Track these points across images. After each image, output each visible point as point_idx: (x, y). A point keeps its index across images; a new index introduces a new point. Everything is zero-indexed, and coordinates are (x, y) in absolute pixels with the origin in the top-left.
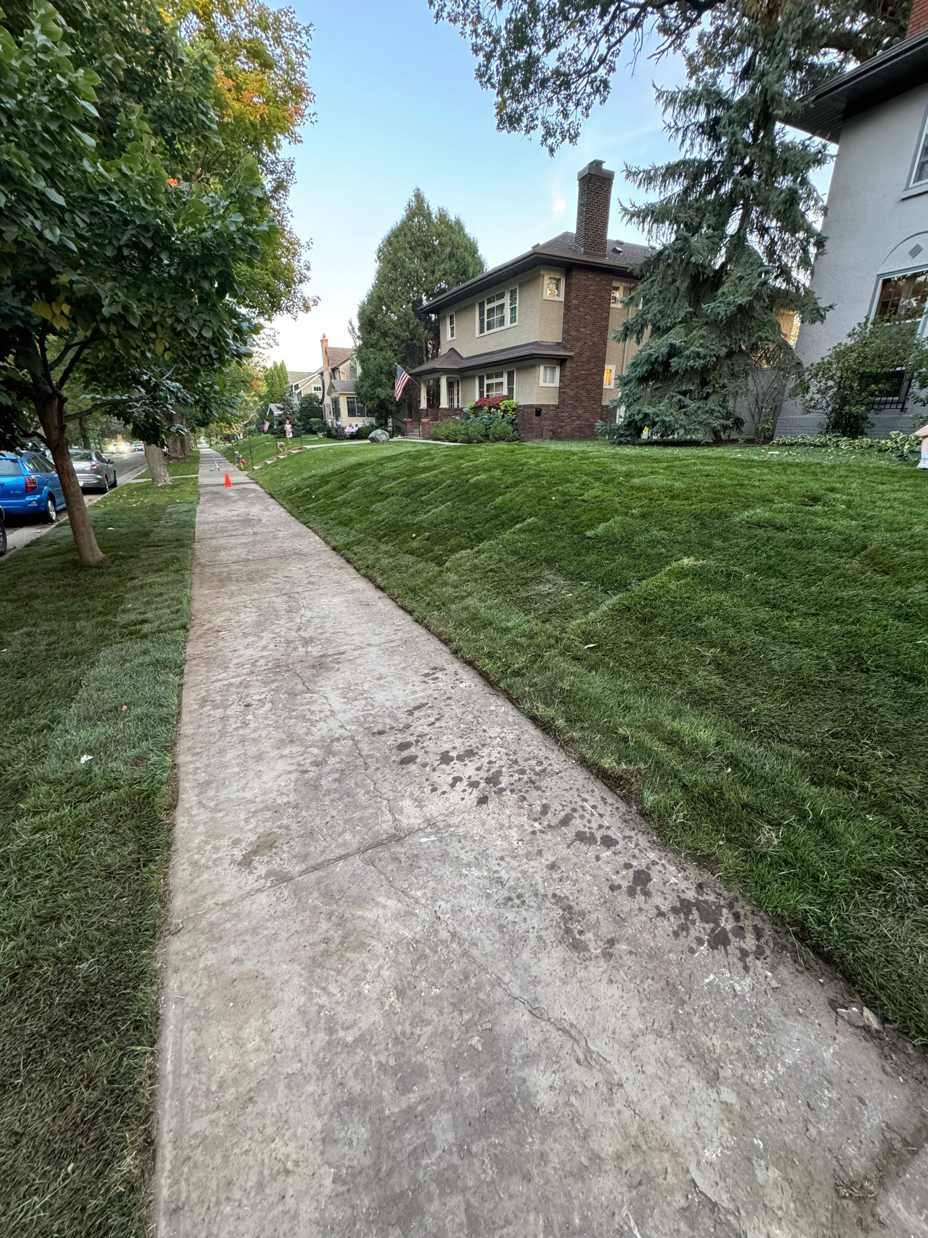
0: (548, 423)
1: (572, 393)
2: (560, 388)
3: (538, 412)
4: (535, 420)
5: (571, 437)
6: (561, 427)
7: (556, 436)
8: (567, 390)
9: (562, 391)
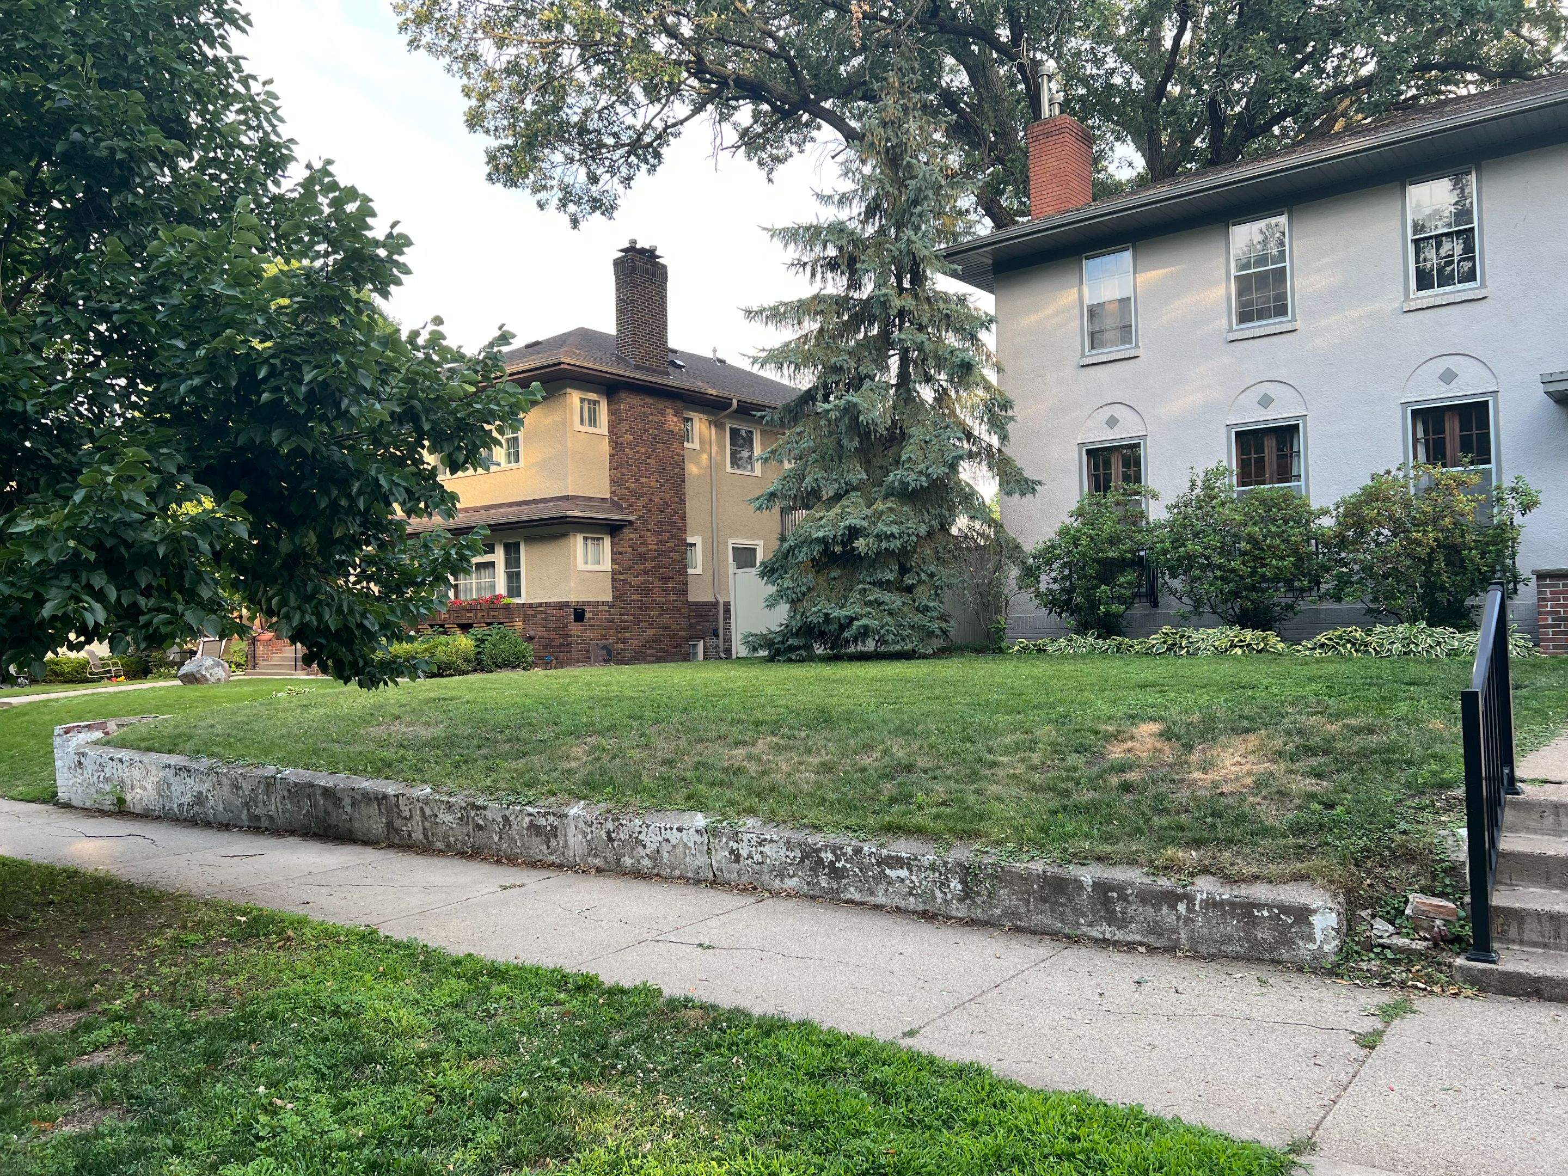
0: (596, 633)
1: (636, 582)
2: (613, 572)
3: (579, 616)
4: (575, 629)
5: (641, 658)
6: (623, 641)
7: (612, 657)
8: (628, 577)
9: (617, 578)
